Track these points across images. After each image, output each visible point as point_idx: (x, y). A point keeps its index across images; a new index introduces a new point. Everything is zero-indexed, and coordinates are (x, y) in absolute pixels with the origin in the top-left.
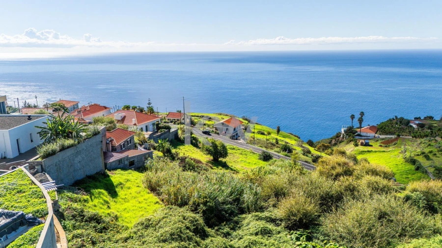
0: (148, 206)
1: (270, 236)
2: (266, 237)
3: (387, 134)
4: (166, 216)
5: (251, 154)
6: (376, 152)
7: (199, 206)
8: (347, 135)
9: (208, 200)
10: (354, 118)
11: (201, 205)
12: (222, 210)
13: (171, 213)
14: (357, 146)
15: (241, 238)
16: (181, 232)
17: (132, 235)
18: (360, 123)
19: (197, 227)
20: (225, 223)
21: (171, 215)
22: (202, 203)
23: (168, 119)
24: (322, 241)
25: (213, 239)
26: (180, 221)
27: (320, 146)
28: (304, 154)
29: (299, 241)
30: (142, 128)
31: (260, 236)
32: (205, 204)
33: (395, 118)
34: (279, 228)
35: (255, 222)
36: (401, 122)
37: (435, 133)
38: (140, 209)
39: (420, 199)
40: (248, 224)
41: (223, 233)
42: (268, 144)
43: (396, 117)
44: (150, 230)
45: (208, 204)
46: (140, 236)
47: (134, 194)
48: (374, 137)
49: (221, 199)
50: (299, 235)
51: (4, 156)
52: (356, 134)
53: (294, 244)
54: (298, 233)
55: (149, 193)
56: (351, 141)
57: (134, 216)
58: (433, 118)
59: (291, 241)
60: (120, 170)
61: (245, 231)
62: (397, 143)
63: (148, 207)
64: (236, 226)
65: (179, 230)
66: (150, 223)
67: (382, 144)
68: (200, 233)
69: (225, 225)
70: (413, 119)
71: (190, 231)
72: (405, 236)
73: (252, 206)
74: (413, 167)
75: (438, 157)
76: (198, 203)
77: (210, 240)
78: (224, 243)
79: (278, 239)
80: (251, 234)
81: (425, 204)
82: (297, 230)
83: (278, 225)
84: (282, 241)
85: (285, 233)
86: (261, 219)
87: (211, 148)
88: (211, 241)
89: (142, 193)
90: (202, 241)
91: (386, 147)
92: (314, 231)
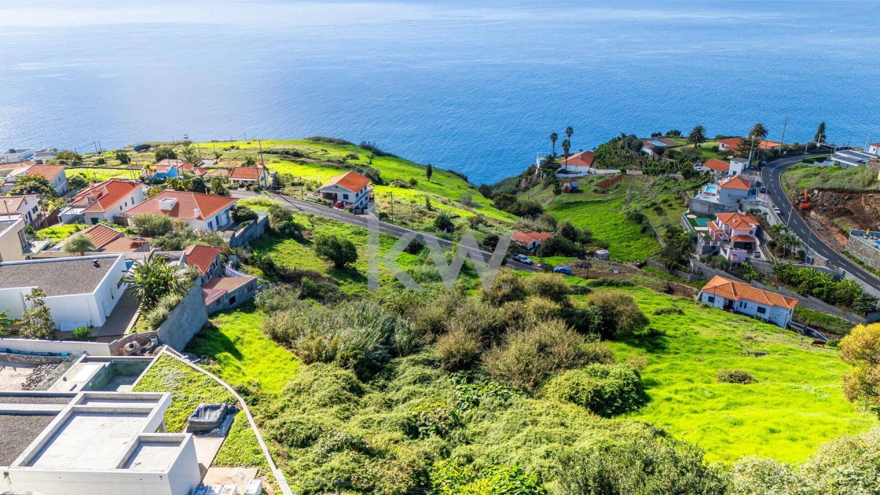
0: (285, 364)
1: (429, 383)
2: (425, 384)
3: (607, 167)
4: (316, 377)
5: (389, 241)
6: (587, 203)
7: (349, 360)
8: (545, 171)
9: (357, 351)
10: (557, 138)
11: (351, 359)
12: (373, 359)
13: (320, 373)
14: (560, 194)
15: (398, 390)
16: (339, 393)
17: (287, 403)
18: (567, 150)
19: (352, 386)
20: (378, 374)
21: (321, 376)
22: (351, 357)
23: (234, 182)
24: (483, 381)
25: (371, 395)
26: (334, 382)
27: (500, 199)
28: (472, 225)
29: (460, 383)
30: (211, 222)
31: (419, 385)
32: (355, 357)
33: (621, 137)
34: (437, 371)
35: (412, 368)
36: (629, 145)
37: (677, 166)
38: (278, 371)
39: (596, 314)
40: (404, 372)
41: (378, 386)
42: (414, 212)
43: (623, 134)
44: (304, 396)
45: (358, 356)
46: (296, 404)
47: (261, 351)
48: (588, 172)
49: (370, 348)
50: (459, 377)
51: (89, 325)
52: (559, 169)
53: (454, 388)
54: (459, 374)
55: (277, 347)
56: (550, 184)
57: (275, 380)
58: (679, 133)
59: (451, 386)
60: (222, 315)
61: (402, 381)
62: (619, 186)
63: (286, 367)
64: (391, 374)
65: (337, 392)
66: (301, 387)
67: (597, 188)
68: (356, 391)
69: (379, 377)
70: (650, 137)
71: (346, 390)
72: (561, 367)
73: (405, 346)
74: (639, 228)
75: (675, 209)
76: (347, 357)
77: (368, 396)
78: (383, 399)
79: (438, 385)
80: (410, 383)
81: (601, 320)
82: (457, 371)
83: (436, 367)
84: (442, 387)
85: (445, 377)
86: (418, 363)
87: (331, 251)
88: (370, 398)
89: (269, 347)
90: (360, 399)
91: (603, 192)
92: (475, 371)
